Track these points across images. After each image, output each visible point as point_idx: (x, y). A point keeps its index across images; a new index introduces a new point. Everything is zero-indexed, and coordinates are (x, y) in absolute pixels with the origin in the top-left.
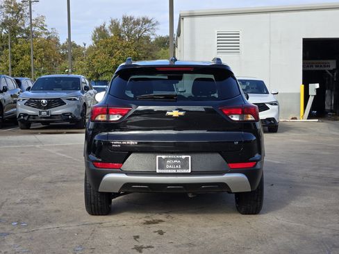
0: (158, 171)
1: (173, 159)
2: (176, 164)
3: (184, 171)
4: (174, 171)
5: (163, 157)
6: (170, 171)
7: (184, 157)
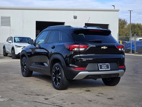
0: (100, 70)
1: (104, 65)
2: (105, 67)
3: (108, 69)
4: (105, 69)
5: (101, 64)
6: (104, 69)
7: (107, 64)
